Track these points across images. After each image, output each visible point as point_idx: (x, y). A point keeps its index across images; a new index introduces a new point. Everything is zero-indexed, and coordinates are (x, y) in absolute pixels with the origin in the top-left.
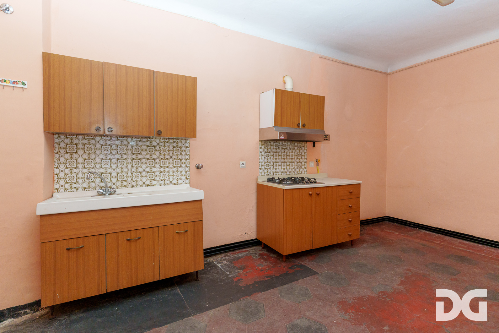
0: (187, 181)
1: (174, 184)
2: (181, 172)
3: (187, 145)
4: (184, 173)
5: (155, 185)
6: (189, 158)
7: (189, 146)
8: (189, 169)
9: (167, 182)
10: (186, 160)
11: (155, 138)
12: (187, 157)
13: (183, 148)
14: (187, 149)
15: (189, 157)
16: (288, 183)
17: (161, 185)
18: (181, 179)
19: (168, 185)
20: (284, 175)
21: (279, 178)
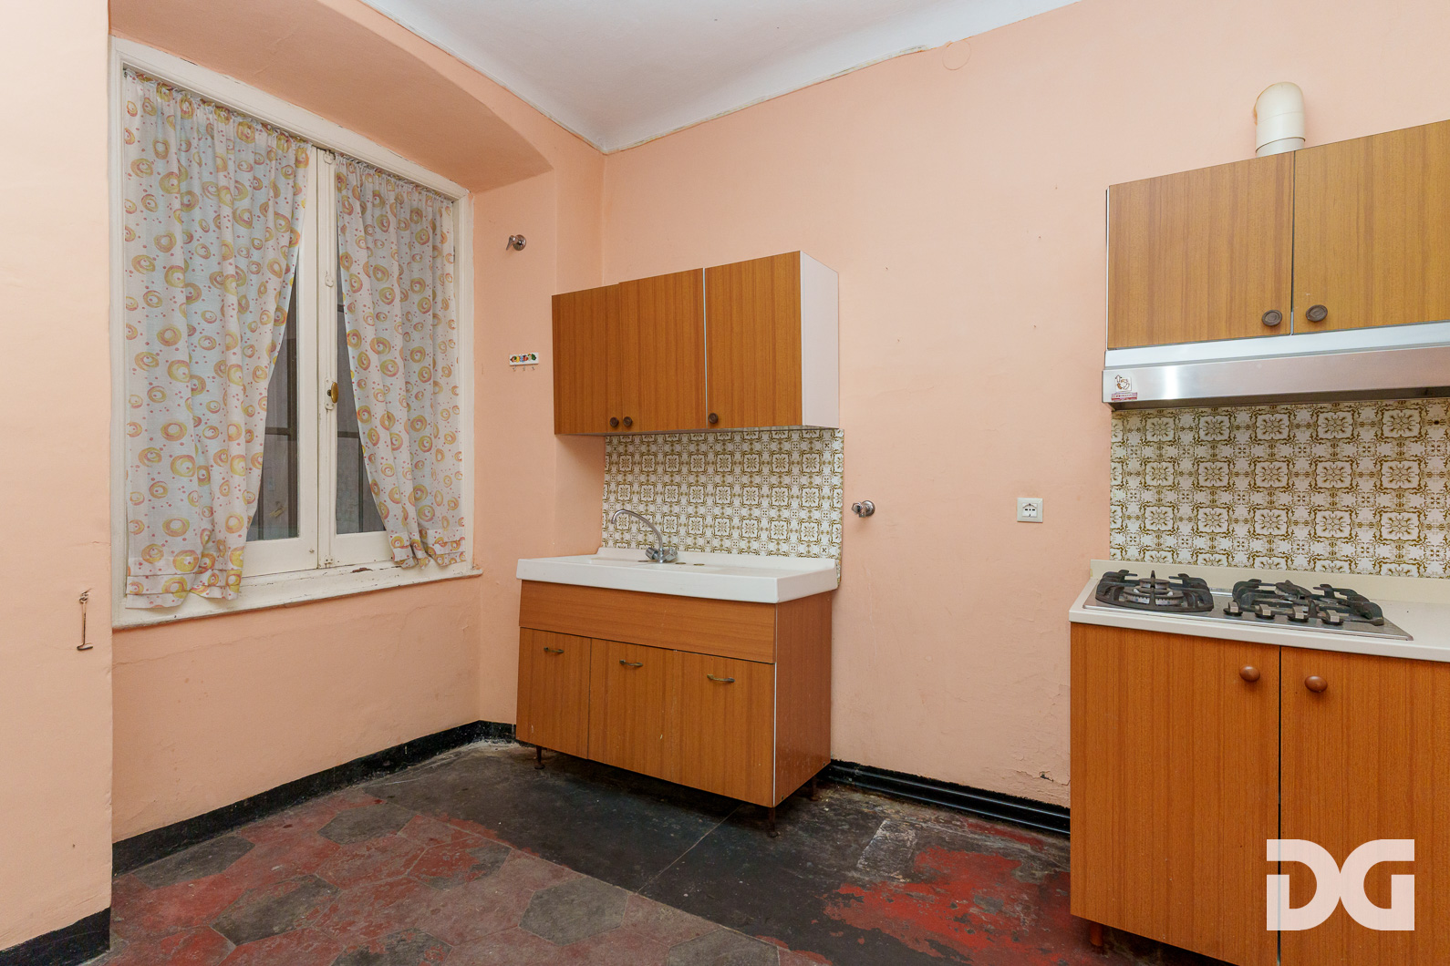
0: (834, 551)
1: (800, 555)
2: (819, 523)
3: (836, 445)
4: (825, 526)
5: (757, 553)
6: (842, 483)
7: (843, 448)
8: (840, 516)
9: (784, 547)
10: (833, 488)
11: (759, 432)
12: (836, 480)
13: (827, 456)
14: (837, 456)
15: (841, 481)
16: (1158, 602)
17: (770, 553)
18: (818, 542)
19: (786, 554)
20: (1266, 570)
21: (1153, 575)
